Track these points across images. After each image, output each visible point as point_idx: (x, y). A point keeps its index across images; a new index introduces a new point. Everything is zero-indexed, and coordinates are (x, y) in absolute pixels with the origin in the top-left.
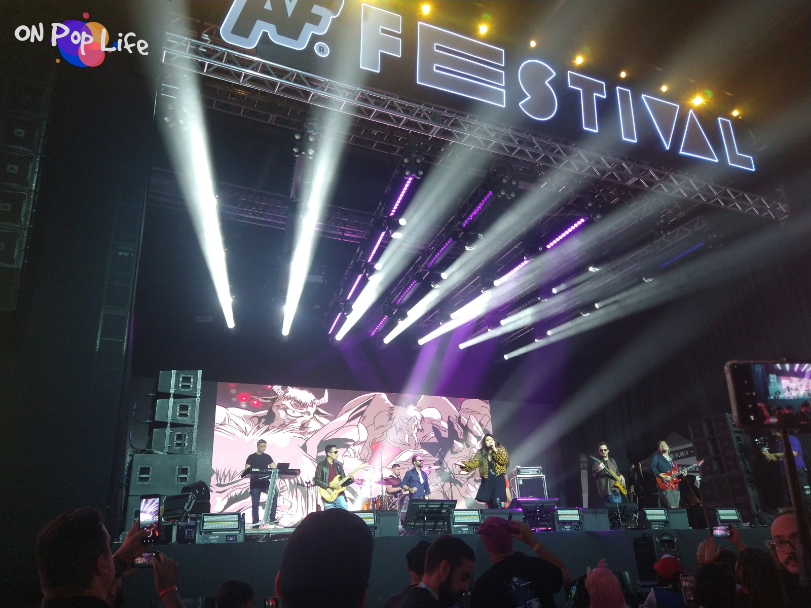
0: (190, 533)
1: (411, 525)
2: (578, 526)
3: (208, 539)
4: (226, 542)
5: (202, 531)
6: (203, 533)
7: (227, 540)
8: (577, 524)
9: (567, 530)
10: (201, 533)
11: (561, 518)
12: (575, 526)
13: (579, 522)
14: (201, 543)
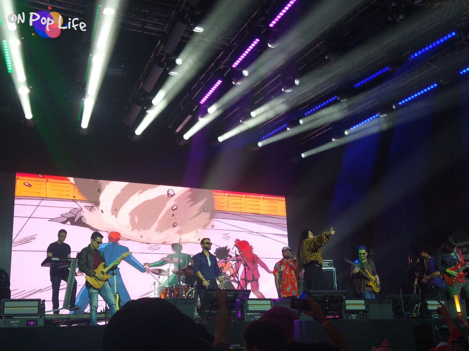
3: (9, 323)
4: (26, 326)
5: (2, 315)
6: (4, 318)
9: (353, 318)
10: (1, 318)
11: (348, 308)
12: (361, 315)
13: (365, 311)
14: (2, 326)
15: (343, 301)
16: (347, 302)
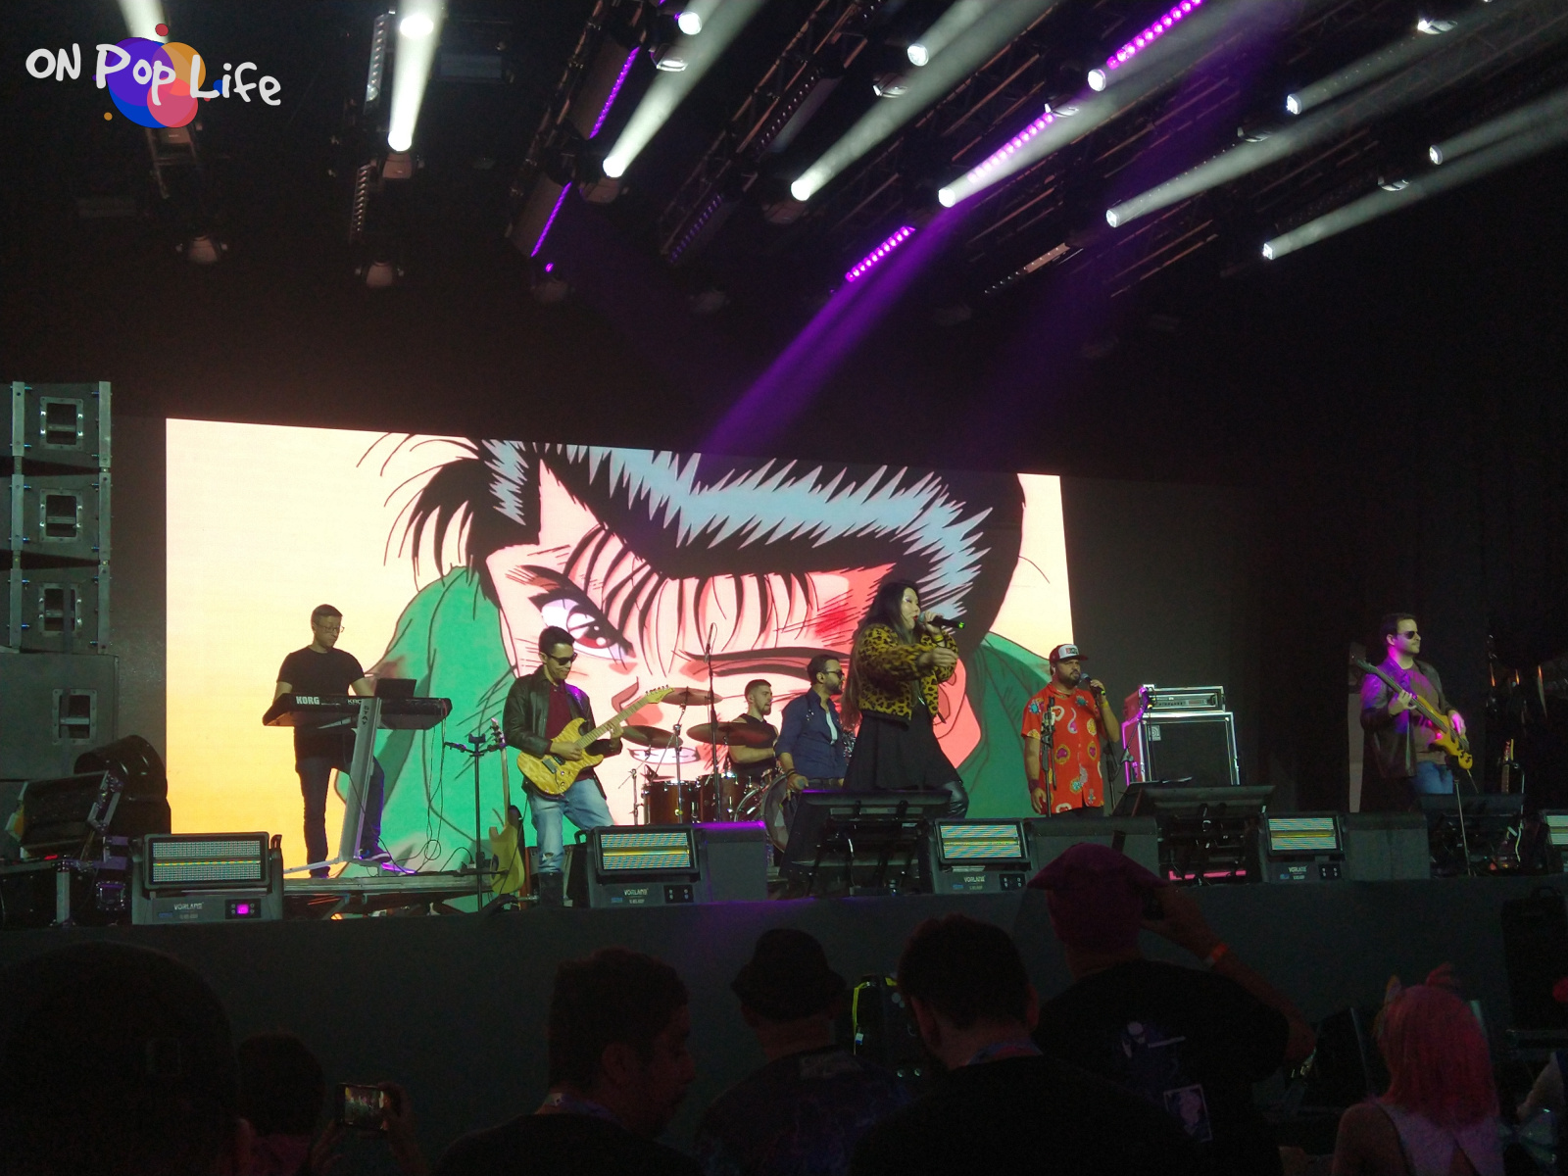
0: (111, 892)
1: (807, 869)
2: (1329, 868)
3: (172, 911)
4: (225, 920)
5: (148, 886)
6: (153, 895)
7: (229, 915)
8: (1326, 859)
9: (1296, 878)
10: (145, 894)
11: (1279, 844)
12: (1321, 867)
13: (1334, 856)
14: (150, 921)
15: (1259, 821)
16: (1275, 824)
